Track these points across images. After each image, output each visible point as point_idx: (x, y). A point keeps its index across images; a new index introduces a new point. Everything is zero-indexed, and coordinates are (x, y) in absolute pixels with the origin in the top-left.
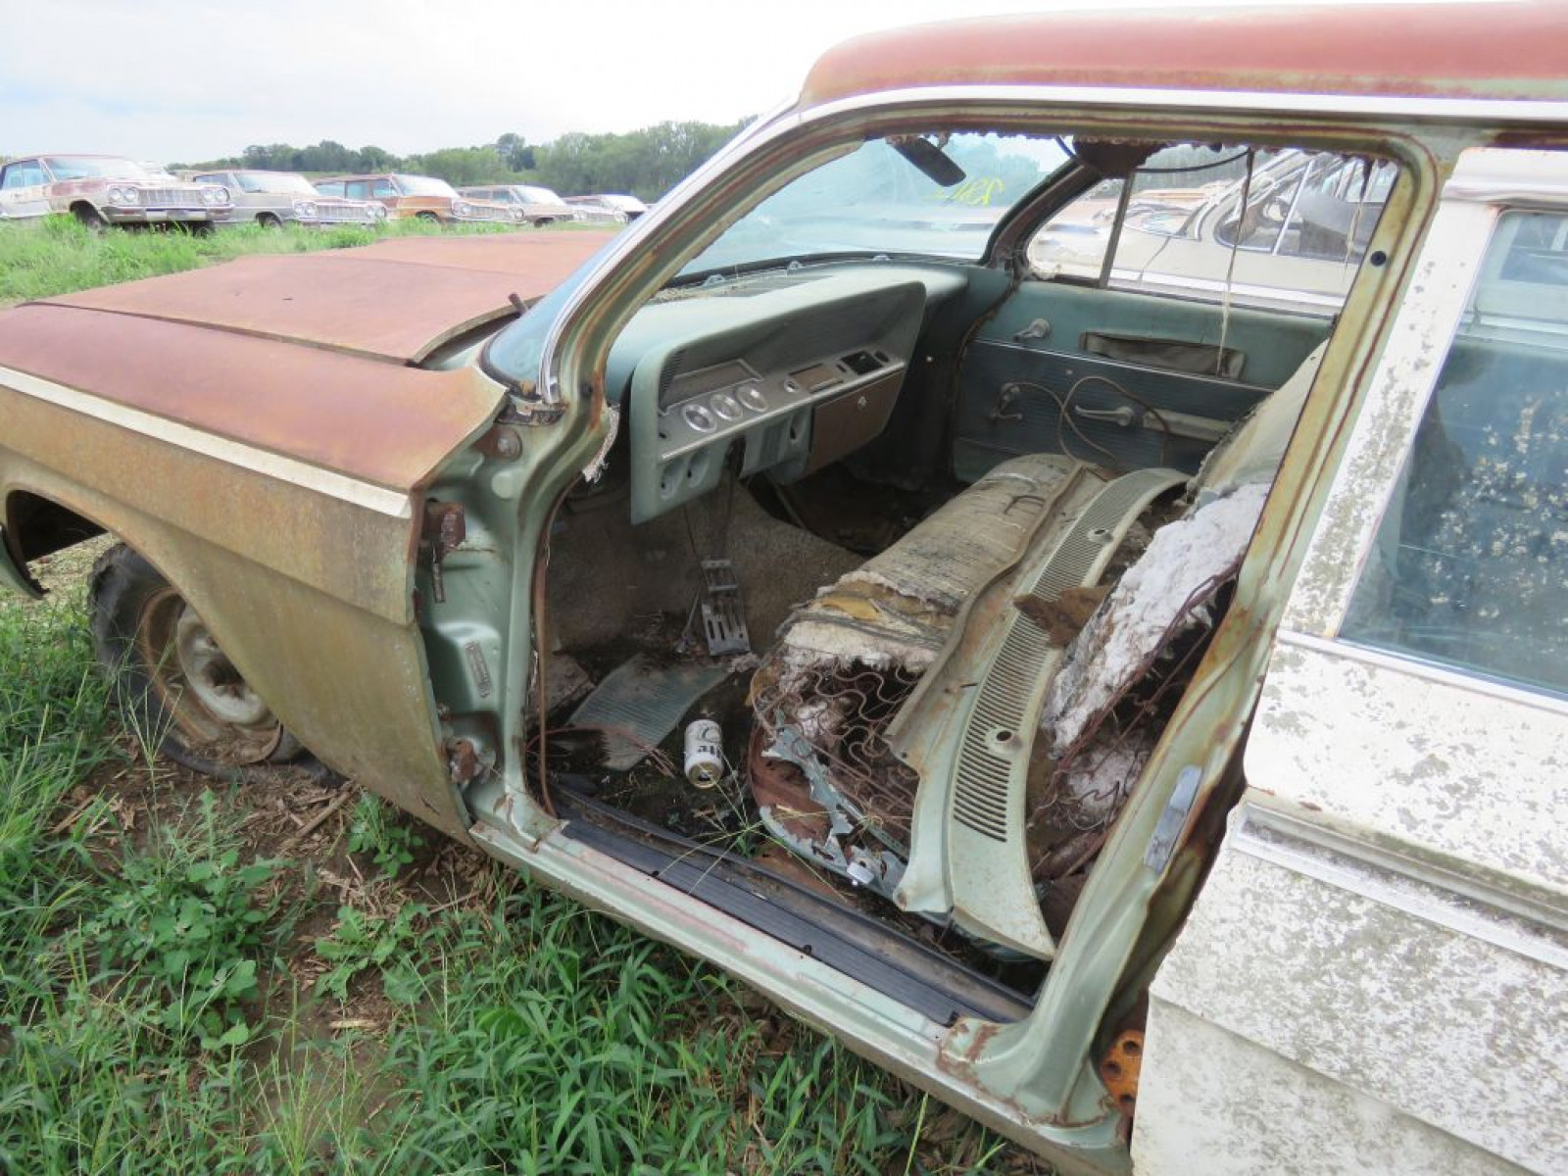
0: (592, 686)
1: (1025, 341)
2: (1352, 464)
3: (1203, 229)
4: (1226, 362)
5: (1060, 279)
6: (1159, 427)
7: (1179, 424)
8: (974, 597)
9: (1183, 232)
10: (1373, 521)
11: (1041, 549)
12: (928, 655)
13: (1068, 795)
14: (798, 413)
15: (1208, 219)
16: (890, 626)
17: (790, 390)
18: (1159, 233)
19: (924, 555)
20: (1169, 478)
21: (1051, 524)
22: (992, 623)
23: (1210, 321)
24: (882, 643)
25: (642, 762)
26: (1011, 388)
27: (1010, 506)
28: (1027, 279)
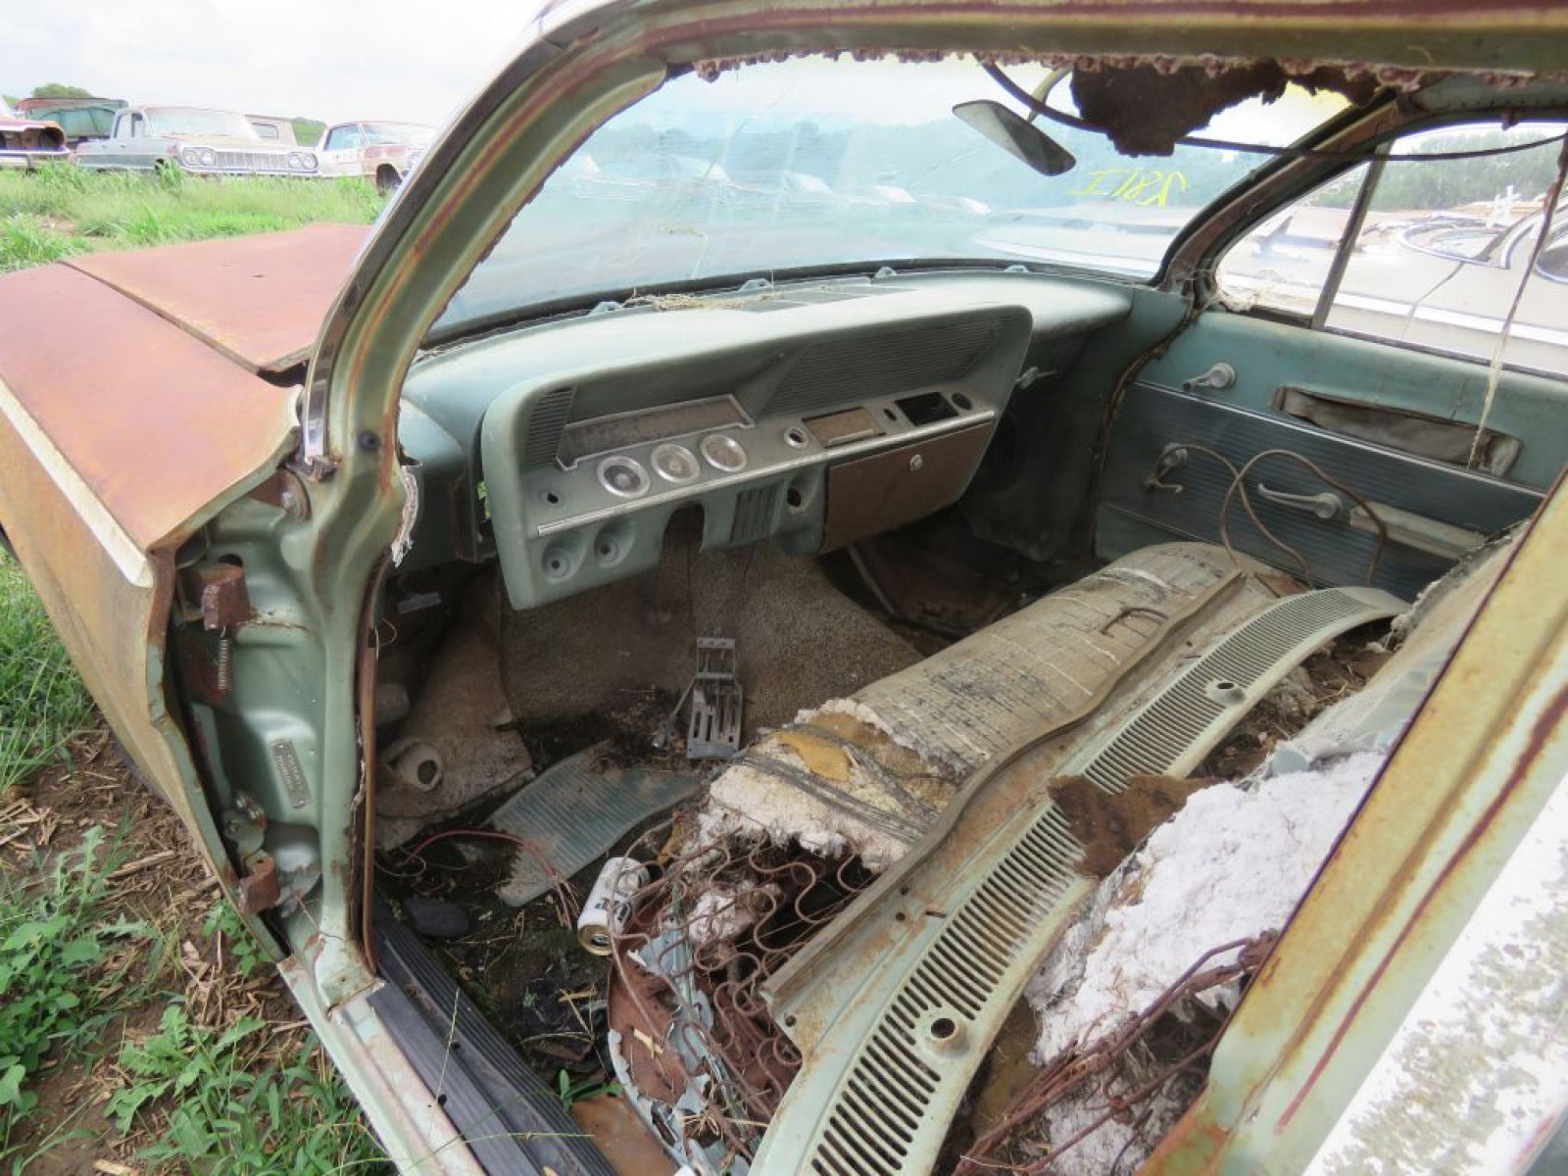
0: (533, 775)
1: (1199, 390)
2: (1485, 961)
3: (1514, 254)
4: (1487, 450)
5: (1257, 312)
6: (1374, 528)
7: (1402, 528)
8: (991, 767)
9: (1484, 257)
10: (1529, 1125)
11: (1133, 696)
12: (897, 849)
13: (1037, 1138)
14: (801, 475)
15: (1521, 243)
16: (858, 793)
17: (792, 442)
18: (1449, 256)
19: (951, 688)
20: (1372, 603)
21: (1163, 658)
22: (1010, 811)
23: (1469, 388)
24: (838, 819)
25: (542, 898)
26: (1177, 449)
27: (1116, 621)
28: (1211, 309)
